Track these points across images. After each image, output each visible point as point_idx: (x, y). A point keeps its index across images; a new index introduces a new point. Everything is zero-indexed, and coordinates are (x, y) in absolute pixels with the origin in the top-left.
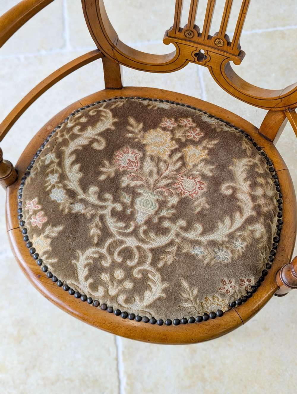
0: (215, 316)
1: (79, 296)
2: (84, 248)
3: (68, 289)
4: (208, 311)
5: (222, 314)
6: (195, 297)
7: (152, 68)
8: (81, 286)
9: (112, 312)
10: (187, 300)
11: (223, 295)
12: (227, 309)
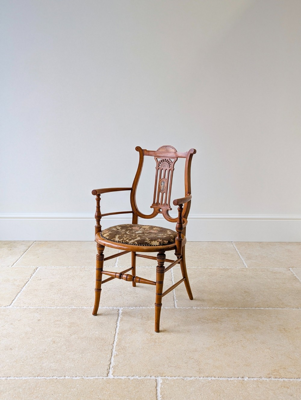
0: (154, 246)
1: (115, 241)
2: (118, 234)
3: (112, 241)
4: (153, 245)
5: (157, 246)
6: (149, 240)
7: (147, 217)
8: (116, 239)
9: (124, 243)
10: (146, 241)
11: (158, 241)
12: (158, 244)
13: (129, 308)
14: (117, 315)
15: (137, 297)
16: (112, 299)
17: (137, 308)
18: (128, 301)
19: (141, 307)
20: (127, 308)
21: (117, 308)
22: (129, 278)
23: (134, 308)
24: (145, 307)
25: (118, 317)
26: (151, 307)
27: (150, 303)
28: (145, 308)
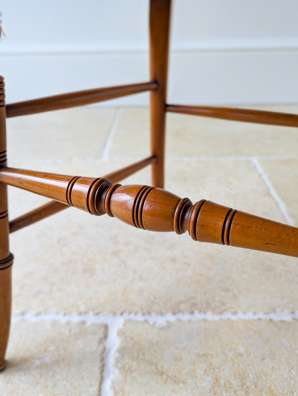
13: (147, 317)
14: (97, 370)
15: (174, 260)
16: (85, 271)
17: (180, 316)
18: (141, 279)
19: (196, 313)
20: (140, 318)
21: (101, 319)
22: (153, 214)
23: (171, 318)
24: (214, 311)
25: (102, 380)
26: (241, 316)
27: (228, 290)
28: (217, 318)
